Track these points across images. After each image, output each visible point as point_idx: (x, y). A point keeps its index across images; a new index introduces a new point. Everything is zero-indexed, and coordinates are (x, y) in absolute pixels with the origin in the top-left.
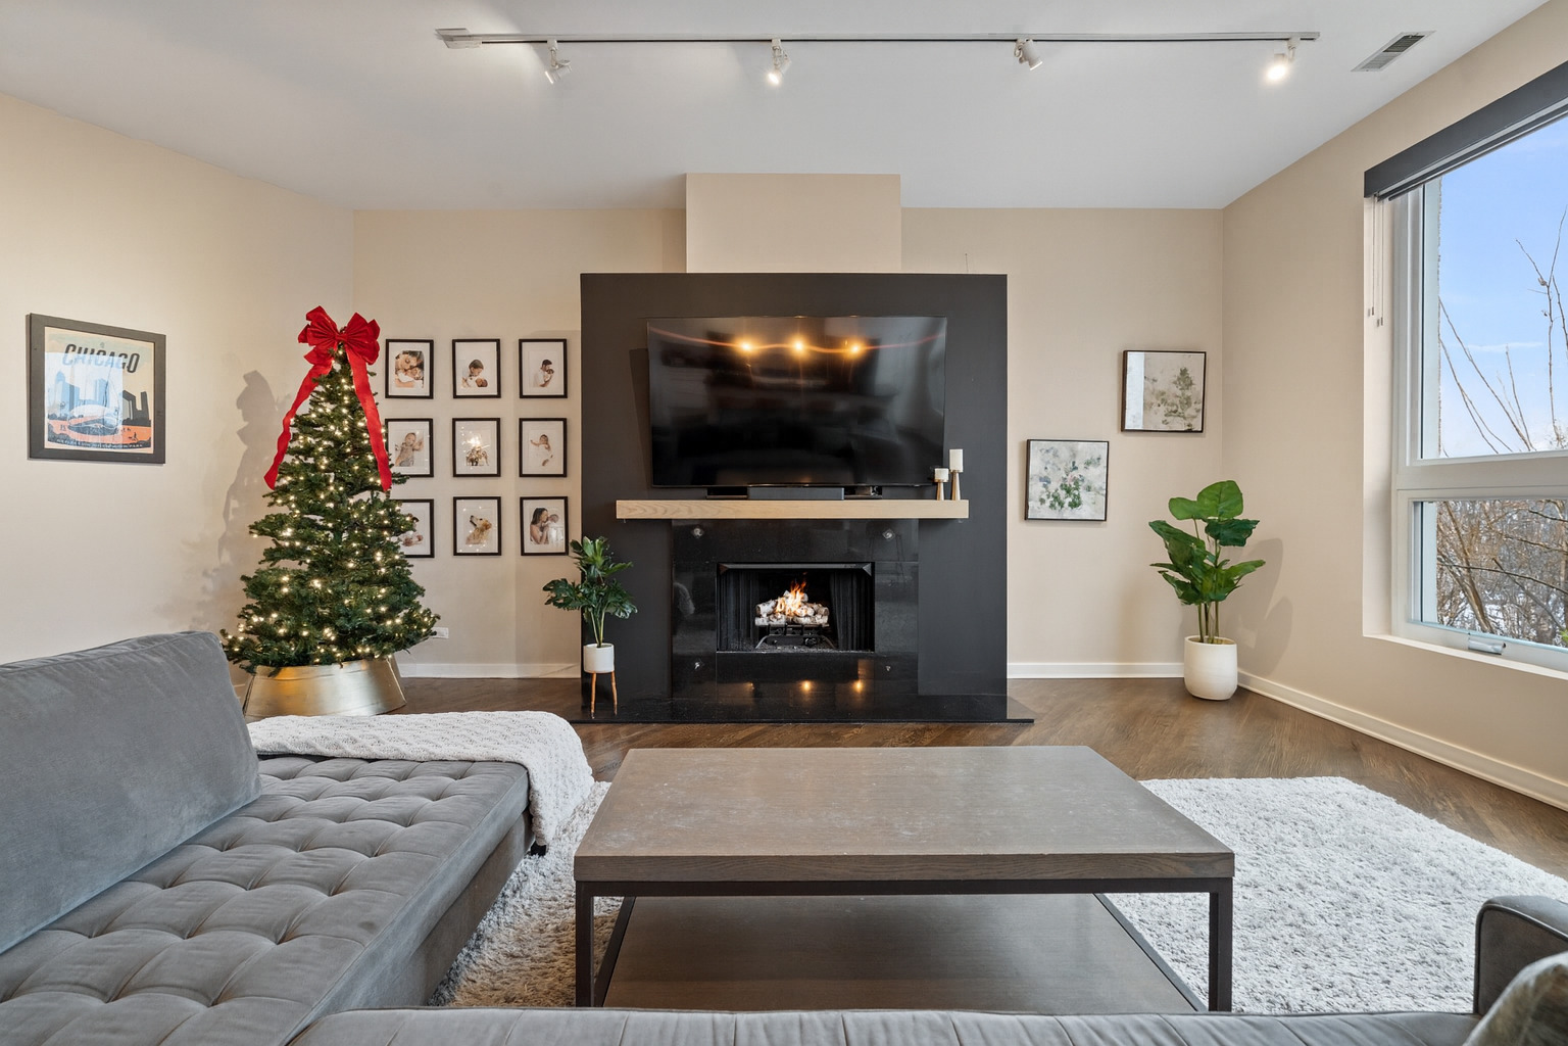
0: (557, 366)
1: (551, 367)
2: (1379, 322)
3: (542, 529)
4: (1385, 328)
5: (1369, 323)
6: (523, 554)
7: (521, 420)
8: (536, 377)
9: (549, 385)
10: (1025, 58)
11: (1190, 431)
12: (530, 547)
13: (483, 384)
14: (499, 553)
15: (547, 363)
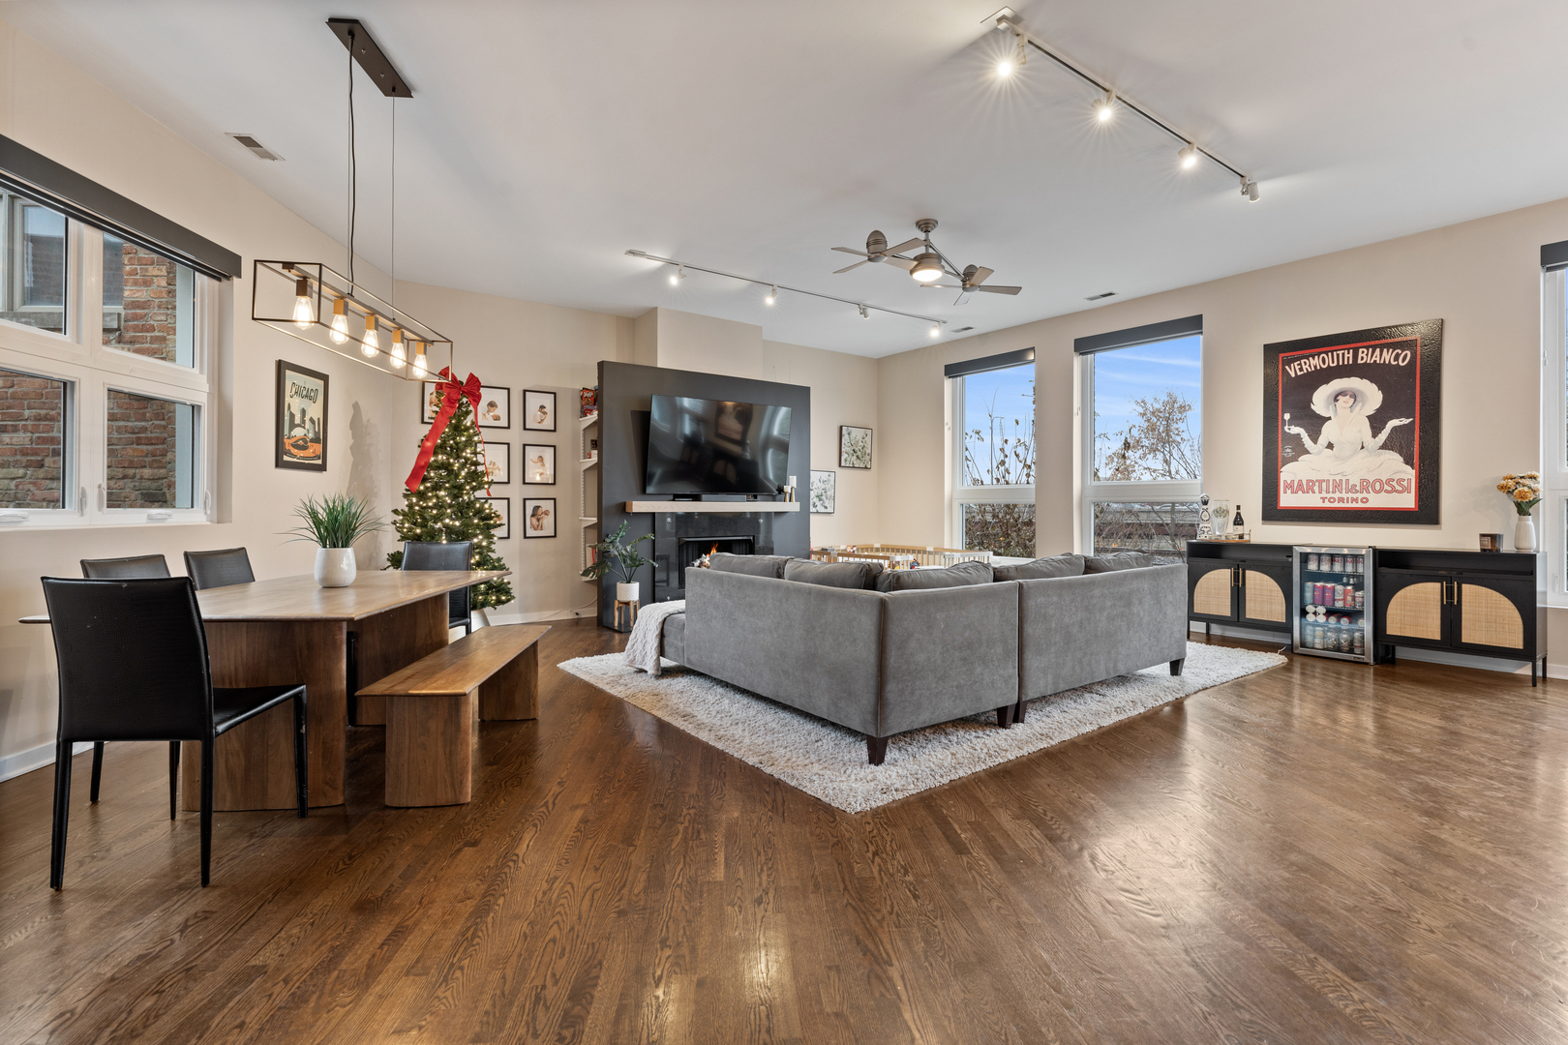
0: (550, 408)
1: (545, 410)
2: (949, 429)
3: (538, 520)
4: (950, 431)
5: (946, 428)
6: (525, 537)
7: (524, 445)
8: (535, 416)
9: (544, 422)
10: (864, 313)
11: (854, 467)
12: (530, 532)
13: (497, 418)
14: (508, 537)
15: (542, 407)
